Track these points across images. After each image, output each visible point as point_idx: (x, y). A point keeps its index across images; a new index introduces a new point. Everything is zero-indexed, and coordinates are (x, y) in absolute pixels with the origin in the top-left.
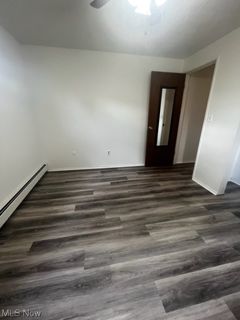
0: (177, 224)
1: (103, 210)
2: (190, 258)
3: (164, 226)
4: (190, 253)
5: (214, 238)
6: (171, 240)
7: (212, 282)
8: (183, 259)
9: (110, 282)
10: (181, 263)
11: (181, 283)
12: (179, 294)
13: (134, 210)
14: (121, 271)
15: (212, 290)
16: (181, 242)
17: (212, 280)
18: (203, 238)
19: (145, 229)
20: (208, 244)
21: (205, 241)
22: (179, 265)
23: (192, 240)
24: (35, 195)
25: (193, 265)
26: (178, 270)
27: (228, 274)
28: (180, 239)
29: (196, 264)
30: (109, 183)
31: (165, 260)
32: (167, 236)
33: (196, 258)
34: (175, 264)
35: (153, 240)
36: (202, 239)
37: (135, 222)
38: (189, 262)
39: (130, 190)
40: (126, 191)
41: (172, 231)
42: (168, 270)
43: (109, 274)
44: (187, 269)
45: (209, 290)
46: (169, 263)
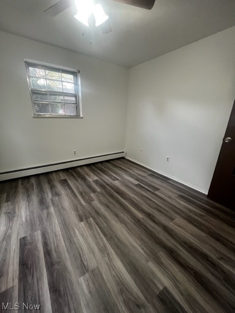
0: (102, 244)
1: (99, 190)
2: (59, 258)
3: (96, 232)
4: (64, 258)
5: (90, 292)
6: (78, 239)
7: (33, 276)
8: (57, 250)
9: (42, 209)
10: (53, 248)
11: (36, 247)
12: (29, 247)
13: (108, 207)
14: (48, 213)
15: (26, 274)
16: (78, 250)
17: (35, 277)
18: (87, 275)
19: (87, 218)
20: (78, 282)
21: (82, 278)
22: (51, 247)
23: (82, 261)
24: (99, 165)
25: (51, 258)
26: (47, 246)
27: (37, 299)
28: (81, 247)
29: (52, 262)
30: (137, 183)
31: (56, 235)
32: (82, 235)
33: (58, 263)
34: (52, 243)
35: (76, 225)
36: (85, 273)
37: (93, 210)
38: (54, 255)
39: (136, 197)
40: (132, 195)
41: (90, 240)
42: (48, 238)
43: (47, 208)
44: (48, 253)
45: (27, 272)
46: (53, 238)
